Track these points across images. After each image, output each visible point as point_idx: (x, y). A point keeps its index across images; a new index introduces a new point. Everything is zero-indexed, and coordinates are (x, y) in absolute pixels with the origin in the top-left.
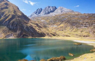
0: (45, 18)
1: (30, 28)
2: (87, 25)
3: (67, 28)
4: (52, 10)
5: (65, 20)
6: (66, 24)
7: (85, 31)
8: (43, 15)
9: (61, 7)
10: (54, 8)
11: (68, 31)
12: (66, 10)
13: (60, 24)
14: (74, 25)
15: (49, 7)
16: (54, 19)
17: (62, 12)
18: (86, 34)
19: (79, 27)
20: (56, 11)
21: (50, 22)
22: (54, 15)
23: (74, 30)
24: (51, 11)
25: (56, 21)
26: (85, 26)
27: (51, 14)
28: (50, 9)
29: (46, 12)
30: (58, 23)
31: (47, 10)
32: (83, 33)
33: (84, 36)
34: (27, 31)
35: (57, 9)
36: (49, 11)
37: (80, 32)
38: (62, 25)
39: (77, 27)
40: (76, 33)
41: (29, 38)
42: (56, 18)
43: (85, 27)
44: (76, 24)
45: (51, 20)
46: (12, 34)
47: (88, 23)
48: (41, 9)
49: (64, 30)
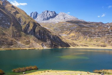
0: (47, 25)
2: (100, 35)
3: (80, 37)
4: (51, 15)
6: (77, 33)
10: (54, 13)
11: (83, 40)
12: (70, 16)
13: (70, 33)
14: (86, 35)
15: (48, 12)
18: (103, 44)
19: (92, 37)
22: (57, 22)
23: (88, 40)
24: (51, 16)
25: (63, 29)
26: (97, 35)
27: (51, 20)
28: (50, 15)
29: (45, 17)
30: (67, 32)
31: (46, 15)
32: (98, 42)
33: (102, 45)
36: (49, 17)
37: (95, 42)
38: (72, 34)
39: (90, 37)
40: (92, 43)
41: (59, 48)
42: (61, 26)
43: (99, 37)
45: (55, 27)
46: (43, 43)
47: (100, 33)
48: (37, 14)
49: (77, 40)
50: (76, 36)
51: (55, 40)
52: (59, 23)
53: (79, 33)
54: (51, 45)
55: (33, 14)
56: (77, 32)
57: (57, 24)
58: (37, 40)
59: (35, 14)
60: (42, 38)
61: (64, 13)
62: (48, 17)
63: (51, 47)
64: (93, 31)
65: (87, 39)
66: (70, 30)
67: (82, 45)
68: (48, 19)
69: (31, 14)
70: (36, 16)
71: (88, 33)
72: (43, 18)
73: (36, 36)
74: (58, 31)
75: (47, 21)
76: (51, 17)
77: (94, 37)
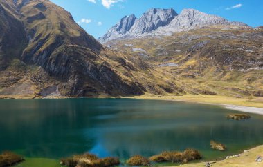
0: (144, 43)
1: (103, 71)
3: (206, 70)
4: (162, 19)
5: (201, 48)
6: (204, 59)
7: (260, 78)
8: (138, 35)
9: (191, 10)
10: (169, 12)
11: (210, 78)
12: (204, 18)
13: (186, 60)
14: (228, 63)
15: (155, 11)
16: (170, 44)
17: (191, 24)
19: (242, 67)
20: (175, 21)
21: (157, 52)
22: (169, 35)
23: (228, 76)
24: (160, 21)
25: (175, 50)
26: (260, 63)
27: (161, 31)
28: (159, 17)
29: (147, 25)
30: (180, 56)
31: (150, 19)
32: (253, 84)
33: (259, 92)
34: (95, 78)
35: (177, 15)
36: (156, 22)
37: (245, 82)
38: (191, 62)
39: (236, 67)
40: (233, 84)
41: (100, 97)
42: (174, 42)
44: (234, 58)
45: (159, 47)
46: (55, 85)
48: (134, 18)
49: (197, 77)
50: (198, 66)
51: (98, 77)
53: (208, 57)
55: (125, 21)
56: (203, 56)
57: (168, 37)
59: (130, 21)
60: (59, 72)
62: (153, 25)
63: (71, 94)
65: (224, 74)
68: (154, 28)
69: (122, 20)
70: (132, 23)
72: (143, 27)
75: (149, 34)
76: (162, 24)
77: (250, 67)
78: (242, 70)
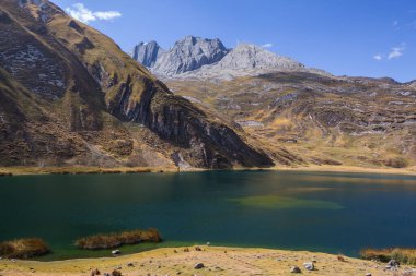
0: (193, 89)
1: (225, 134)
2: (384, 125)
3: (308, 133)
4: (207, 53)
6: (300, 117)
7: (381, 144)
10: (216, 44)
11: (319, 143)
12: (273, 57)
13: (272, 119)
14: (334, 124)
15: (194, 41)
16: (236, 93)
17: (254, 65)
18: (392, 156)
19: (353, 130)
21: (219, 104)
22: (228, 79)
23: (339, 140)
24: (204, 57)
25: (250, 102)
26: (374, 126)
28: (201, 51)
29: (185, 61)
30: (261, 111)
31: (187, 53)
32: (375, 151)
33: (390, 161)
36: (198, 58)
37: (367, 149)
38: (282, 121)
39: (346, 130)
40: (352, 151)
41: (235, 169)
42: (243, 91)
43: (379, 132)
44: (342, 118)
45: (220, 97)
47: (384, 118)
48: (156, 48)
49: (299, 141)
50: (295, 126)
52: (235, 79)
53: (305, 115)
54: (207, 159)
55: (142, 51)
56: (298, 113)
57: (229, 83)
58: (157, 139)
59: (151, 51)
60: (172, 133)
61: (252, 46)
62: (194, 62)
63: (205, 166)
64: (358, 110)
65: (334, 138)
66: (272, 106)
67: (317, 161)
68: (195, 66)
69: (137, 48)
70: (154, 58)
71: (341, 115)
72: (178, 64)
73: (153, 126)
74: (231, 109)
75: (192, 75)
76: (207, 61)
77: (363, 130)
78: (354, 134)
